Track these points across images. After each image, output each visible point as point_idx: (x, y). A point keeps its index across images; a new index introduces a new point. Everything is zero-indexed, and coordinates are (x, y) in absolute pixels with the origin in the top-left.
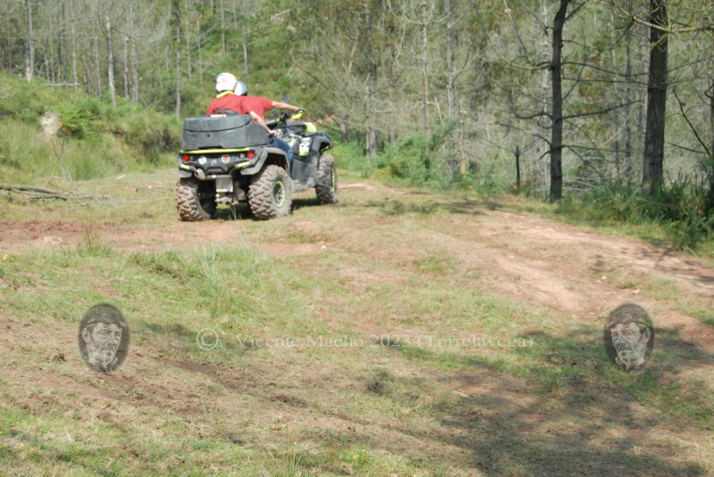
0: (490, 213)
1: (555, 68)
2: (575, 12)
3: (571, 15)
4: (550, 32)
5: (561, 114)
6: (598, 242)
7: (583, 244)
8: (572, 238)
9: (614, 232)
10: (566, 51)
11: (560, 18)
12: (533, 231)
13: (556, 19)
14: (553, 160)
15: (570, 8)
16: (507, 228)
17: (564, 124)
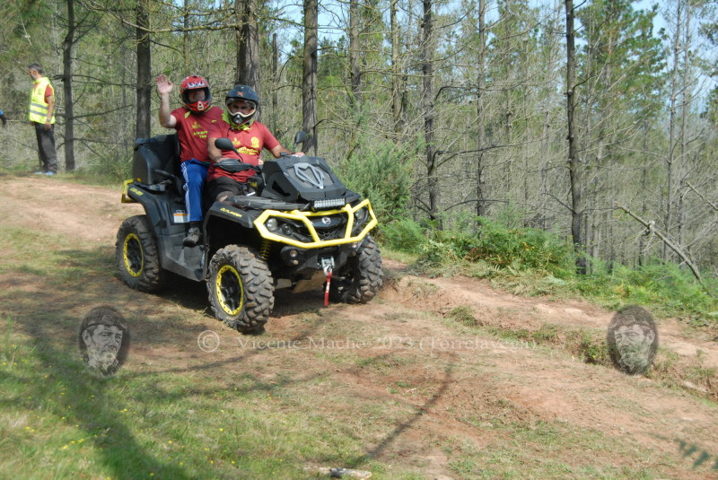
0: (17, 178)
1: (66, 78)
2: (80, 37)
3: (76, 41)
4: (61, 52)
5: (71, 114)
6: (101, 193)
7: (91, 195)
8: (82, 192)
9: (114, 187)
10: (74, 65)
11: (68, 40)
12: (52, 188)
13: (66, 41)
14: (66, 150)
15: (76, 34)
16: (30, 186)
17: (75, 121)
